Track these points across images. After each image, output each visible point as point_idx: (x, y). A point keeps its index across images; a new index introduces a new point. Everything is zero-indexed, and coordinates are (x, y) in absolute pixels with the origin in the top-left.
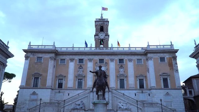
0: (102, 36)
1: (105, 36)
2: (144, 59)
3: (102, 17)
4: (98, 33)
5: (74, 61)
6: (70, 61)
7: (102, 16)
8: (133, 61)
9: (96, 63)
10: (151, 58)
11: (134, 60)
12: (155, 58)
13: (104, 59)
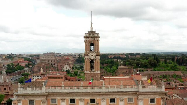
0: (92, 55)
1: (96, 56)
2: (135, 97)
3: (92, 28)
4: (88, 52)
5: (65, 101)
6: (61, 101)
7: (92, 26)
8: (124, 101)
9: (88, 103)
10: (141, 100)
11: (126, 99)
12: (145, 99)
13: (96, 99)
